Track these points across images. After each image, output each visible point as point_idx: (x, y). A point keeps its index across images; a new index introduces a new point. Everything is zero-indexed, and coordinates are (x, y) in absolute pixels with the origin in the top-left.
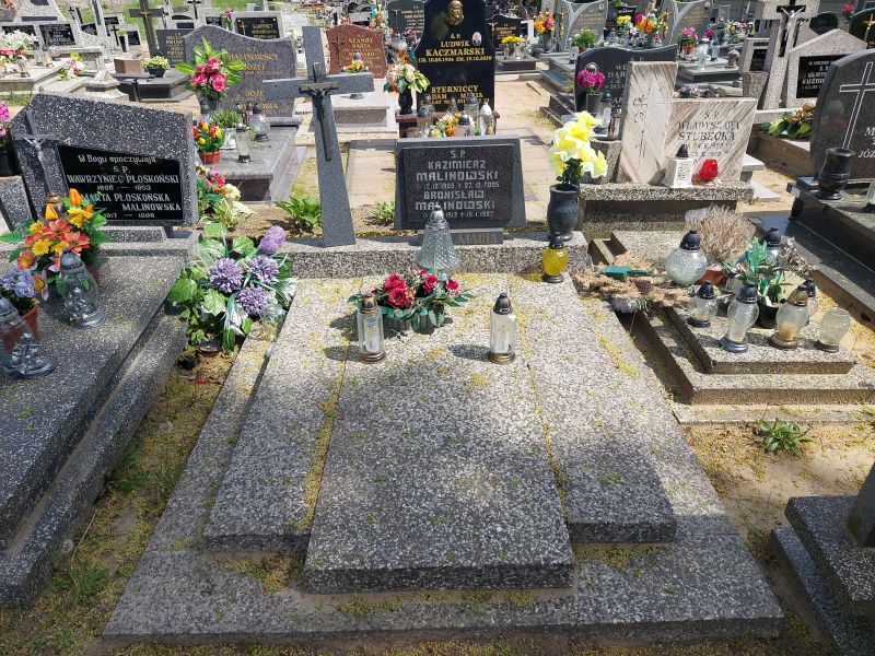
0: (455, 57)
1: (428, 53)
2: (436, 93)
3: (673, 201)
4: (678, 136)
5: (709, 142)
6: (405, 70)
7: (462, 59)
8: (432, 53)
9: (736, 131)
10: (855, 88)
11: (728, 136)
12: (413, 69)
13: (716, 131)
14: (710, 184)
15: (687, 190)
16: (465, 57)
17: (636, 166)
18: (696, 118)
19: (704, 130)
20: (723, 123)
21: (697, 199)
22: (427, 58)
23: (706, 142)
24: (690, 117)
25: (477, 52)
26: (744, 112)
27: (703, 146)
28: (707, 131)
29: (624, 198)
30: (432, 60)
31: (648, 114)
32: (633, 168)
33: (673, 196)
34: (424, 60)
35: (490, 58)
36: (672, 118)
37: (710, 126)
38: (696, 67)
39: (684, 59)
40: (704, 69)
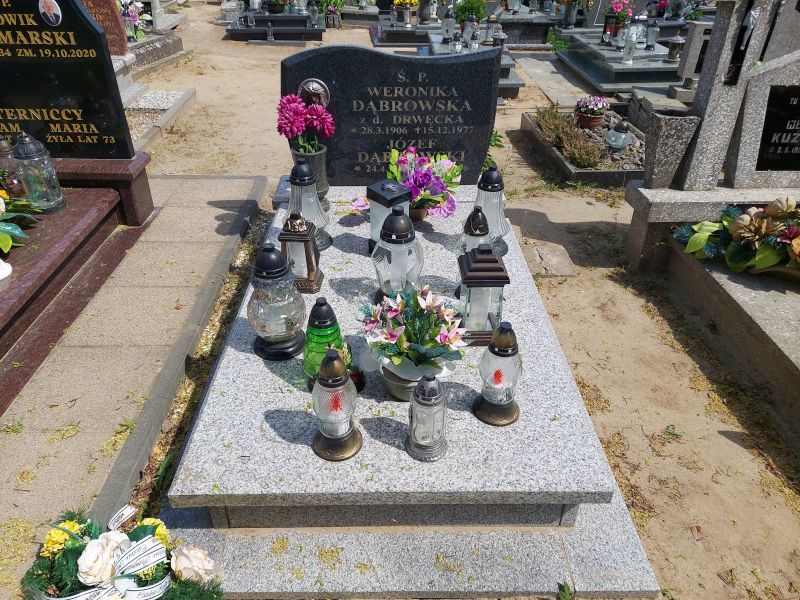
0: (12, 49)
7: (29, 53)
16: (35, 48)
25: (60, 40)
35: (93, 53)
38: (621, 58)
39: (609, 44)
40: (631, 62)
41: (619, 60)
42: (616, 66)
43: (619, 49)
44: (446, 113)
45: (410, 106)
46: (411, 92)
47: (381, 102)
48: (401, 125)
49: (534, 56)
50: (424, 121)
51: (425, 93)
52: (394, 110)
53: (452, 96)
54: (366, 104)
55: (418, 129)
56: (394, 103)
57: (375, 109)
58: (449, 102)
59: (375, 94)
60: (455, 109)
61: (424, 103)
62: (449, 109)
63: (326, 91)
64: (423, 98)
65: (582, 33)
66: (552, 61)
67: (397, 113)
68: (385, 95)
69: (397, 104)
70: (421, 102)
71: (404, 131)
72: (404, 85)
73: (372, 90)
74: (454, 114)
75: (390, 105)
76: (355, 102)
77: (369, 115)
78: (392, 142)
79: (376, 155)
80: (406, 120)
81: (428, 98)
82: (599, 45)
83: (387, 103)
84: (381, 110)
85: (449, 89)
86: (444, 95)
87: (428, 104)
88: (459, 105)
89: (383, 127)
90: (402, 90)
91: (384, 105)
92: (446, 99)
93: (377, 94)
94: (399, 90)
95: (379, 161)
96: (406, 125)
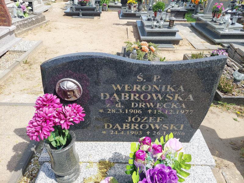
38: (223, 29)
39: (215, 22)
40: (227, 30)
41: (222, 29)
42: (222, 32)
43: (220, 24)
44: (173, 101)
45: (145, 97)
46: (147, 88)
47: (123, 94)
48: (138, 108)
49: (181, 24)
50: (155, 106)
51: (158, 89)
52: (132, 99)
53: (180, 91)
54: (111, 95)
55: (150, 111)
56: (132, 95)
57: (117, 99)
58: (177, 95)
59: (118, 89)
60: (181, 99)
61: (157, 96)
62: (176, 99)
63: (78, 87)
64: (156, 92)
65: (202, 16)
66: (189, 27)
67: (135, 101)
68: (126, 89)
69: (135, 95)
70: (154, 95)
71: (139, 112)
72: (142, 83)
73: (116, 86)
74: (179, 103)
75: (130, 96)
76: (102, 95)
78: (130, 118)
79: (117, 125)
80: (142, 105)
81: (160, 92)
82: (211, 22)
83: (127, 95)
84: (123, 99)
85: (178, 86)
86: (173, 90)
87: (159, 95)
88: (184, 97)
89: (123, 109)
90: (139, 86)
91: (125, 97)
92: (175, 93)
93: (120, 89)
94: (137, 86)
95: (119, 128)
96: (142, 108)
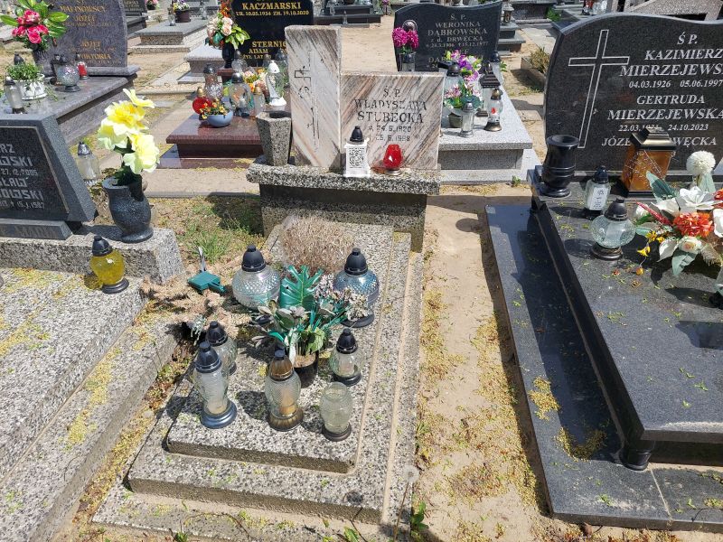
0: (272, 11)
1: (245, 7)
2: (257, 47)
3: (349, 191)
4: (356, 116)
5: (395, 125)
6: (221, 24)
7: (279, 13)
8: (249, 6)
9: (423, 112)
10: (590, 61)
11: (416, 117)
12: (231, 22)
13: (400, 112)
14: (396, 173)
15: (362, 180)
16: (282, 11)
17: (313, 148)
18: (373, 96)
19: (385, 109)
20: (407, 102)
21: (375, 190)
22: (244, 12)
23: (391, 123)
24: (367, 94)
25: (294, 6)
26: (429, 91)
27: (387, 128)
28: (389, 111)
29: (294, 184)
30: (250, 14)
31: (314, 88)
32: (309, 150)
33: (348, 185)
34: (241, 14)
35: (307, 13)
36: (345, 94)
37: (391, 105)
39: (588, 14)
44: (474, 35)
45: (456, 32)
46: (457, 25)
48: (452, 43)
50: (463, 40)
51: (464, 25)
52: (448, 34)
53: (477, 26)
54: (435, 32)
55: (460, 44)
56: (448, 31)
57: (439, 34)
58: (476, 29)
60: (479, 33)
61: (463, 30)
62: (476, 33)
63: (416, 26)
65: (569, 8)
66: (548, 29)
67: (450, 36)
68: (444, 27)
69: (450, 31)
71: (453, 45)
72: (454, 21)
73: (438, 24)
74: (478, 36)
76: (429, 31)
77: (436, 38)
80: (454, 39)
82: (581, 15)
83: (445, 31)
84: (442, 34)
85: (476, 23)
86: (473, 26)
87: (465, 31)
88: (481, 31)
89: (442, 43)
90: (452, 24)
91: (443, 32)
92: (474, 28)
93: (440, 26)
96: (454, 42)
